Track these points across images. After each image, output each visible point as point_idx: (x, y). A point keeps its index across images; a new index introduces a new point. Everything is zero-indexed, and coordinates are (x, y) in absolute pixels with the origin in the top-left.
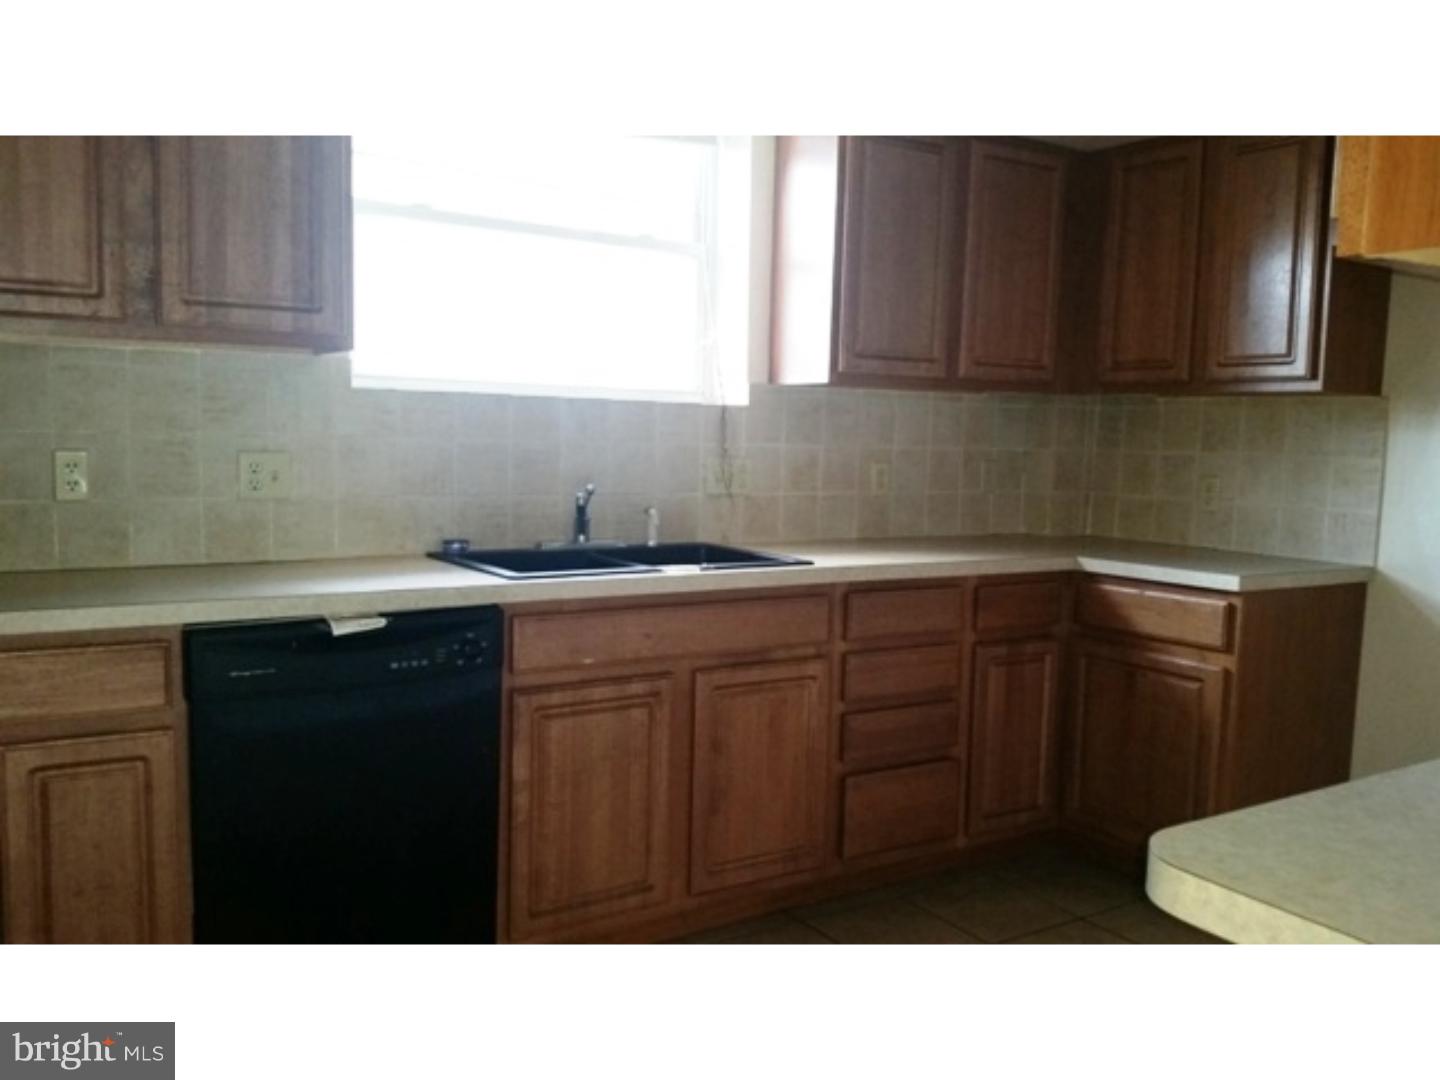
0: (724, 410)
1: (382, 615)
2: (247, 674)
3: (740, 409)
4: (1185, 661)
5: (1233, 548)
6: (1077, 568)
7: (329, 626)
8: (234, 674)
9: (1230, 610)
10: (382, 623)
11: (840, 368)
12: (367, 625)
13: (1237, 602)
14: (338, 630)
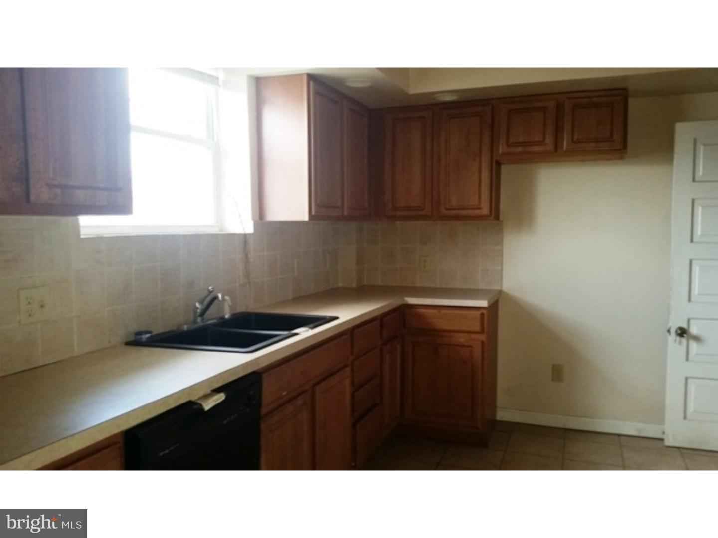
0: (245, 235)
1: (217, 390)
2: (166, 452)
3: (250, 234)
4: (462, 339)
5: (438, 286)
6: (404, 303)
7: (201, 405)
8: (161, 454)
9: (482, 315)
10: (221, 397)
11: (313, 213)
12: (218, 399)
13: (485, 312)
14: (208, 405)
